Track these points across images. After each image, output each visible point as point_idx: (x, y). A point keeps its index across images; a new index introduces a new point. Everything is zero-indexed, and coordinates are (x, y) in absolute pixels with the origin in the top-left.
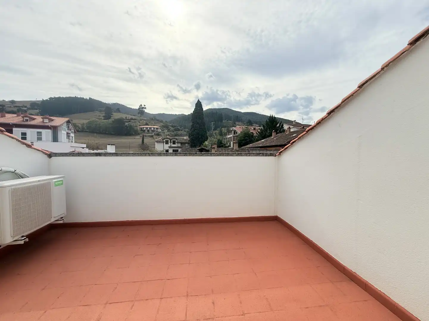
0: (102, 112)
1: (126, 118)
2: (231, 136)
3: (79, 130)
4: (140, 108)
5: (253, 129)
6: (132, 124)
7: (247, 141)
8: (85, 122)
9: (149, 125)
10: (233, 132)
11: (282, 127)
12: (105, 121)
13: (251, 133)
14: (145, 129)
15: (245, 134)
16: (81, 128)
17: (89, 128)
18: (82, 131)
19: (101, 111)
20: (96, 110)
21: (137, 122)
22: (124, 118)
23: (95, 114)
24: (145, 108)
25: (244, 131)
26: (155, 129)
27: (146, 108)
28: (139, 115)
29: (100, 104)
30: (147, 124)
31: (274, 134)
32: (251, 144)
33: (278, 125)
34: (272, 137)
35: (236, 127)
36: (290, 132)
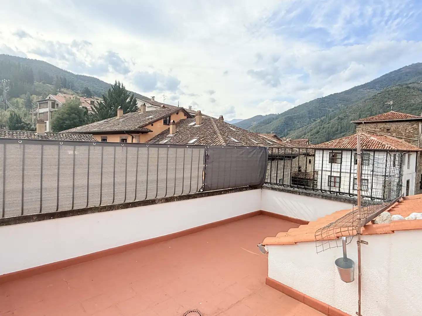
2: (47, 110)
5: (89, 102)
10: (50, 103)
11: (135, 104)
13: (83, 107)
15: (71, 108)
25: (69, 104)
31: (120, 113)
32: (80, 128)
33: (128, 100)
34: (117, 118)
35: (57, 95)
36: (144, 111)
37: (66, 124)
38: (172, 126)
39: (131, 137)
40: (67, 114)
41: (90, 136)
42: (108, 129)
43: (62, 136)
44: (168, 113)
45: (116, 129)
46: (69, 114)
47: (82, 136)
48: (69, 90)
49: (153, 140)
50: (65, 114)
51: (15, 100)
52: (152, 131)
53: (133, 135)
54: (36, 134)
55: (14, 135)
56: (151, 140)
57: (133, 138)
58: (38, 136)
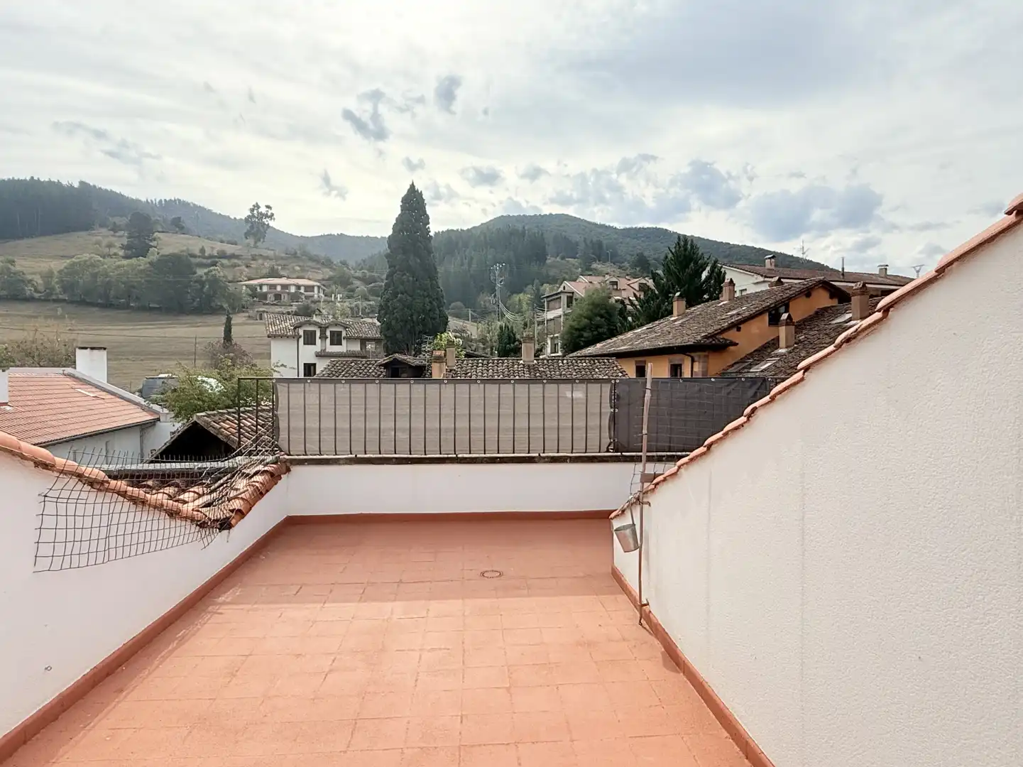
0: (121, 230)
1: (202, 250)
2: (559, 312)
3: (37, 295)
4: (253, 216)
5: (637, 286)
6: (222, 274)
7: (600, 330)
8: (57, 265)
9: (281, 277)
10: (564, 298)
11: (719, 279)
12: (125, 262)
13: (617, 301)
14: (265, 289)
15: (595, 305)
16: (41, 288)
17: (68, 287)
18: (46, 300)
19: (115, 229)
20: (101, 226)
21: (239, 266)
22: (197, 252)
23: (94, 239)
24: (271, 217)
26: (302, 290)
27: (272, 215)
28: (251, 241)
29: (114, 202)
30: (273, 274)
31: (678, 306)
32: (602, 345)
33: (704, 275)
34: (673, 319)
35: (578, 281)
36: (732, 298)
37: (585, 338)
38: (784, 327)
39: (690, 359)
40: (585, 318)
41: (610, 361)
42: (647, 345)
43: (561, 364)
44: (781, 298)
45: (661, 344)
46: (590, 319)
47: (596, 361)
48: (608, 264)
49: (740, 364)
50: (583, 318)
51: (516, 298)
52: (737, 344)
53: (693, 354)
54: (521, 362)
55: (490, 365)
56: (735, 363)
57: (693, 361)
58: (524, 365)
